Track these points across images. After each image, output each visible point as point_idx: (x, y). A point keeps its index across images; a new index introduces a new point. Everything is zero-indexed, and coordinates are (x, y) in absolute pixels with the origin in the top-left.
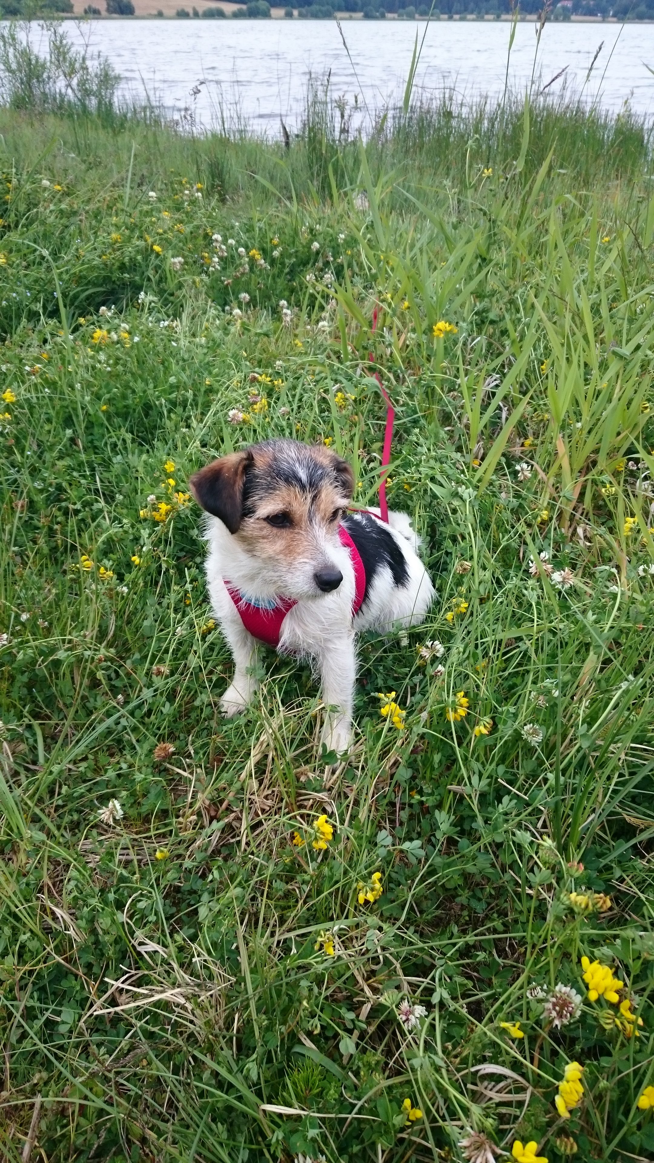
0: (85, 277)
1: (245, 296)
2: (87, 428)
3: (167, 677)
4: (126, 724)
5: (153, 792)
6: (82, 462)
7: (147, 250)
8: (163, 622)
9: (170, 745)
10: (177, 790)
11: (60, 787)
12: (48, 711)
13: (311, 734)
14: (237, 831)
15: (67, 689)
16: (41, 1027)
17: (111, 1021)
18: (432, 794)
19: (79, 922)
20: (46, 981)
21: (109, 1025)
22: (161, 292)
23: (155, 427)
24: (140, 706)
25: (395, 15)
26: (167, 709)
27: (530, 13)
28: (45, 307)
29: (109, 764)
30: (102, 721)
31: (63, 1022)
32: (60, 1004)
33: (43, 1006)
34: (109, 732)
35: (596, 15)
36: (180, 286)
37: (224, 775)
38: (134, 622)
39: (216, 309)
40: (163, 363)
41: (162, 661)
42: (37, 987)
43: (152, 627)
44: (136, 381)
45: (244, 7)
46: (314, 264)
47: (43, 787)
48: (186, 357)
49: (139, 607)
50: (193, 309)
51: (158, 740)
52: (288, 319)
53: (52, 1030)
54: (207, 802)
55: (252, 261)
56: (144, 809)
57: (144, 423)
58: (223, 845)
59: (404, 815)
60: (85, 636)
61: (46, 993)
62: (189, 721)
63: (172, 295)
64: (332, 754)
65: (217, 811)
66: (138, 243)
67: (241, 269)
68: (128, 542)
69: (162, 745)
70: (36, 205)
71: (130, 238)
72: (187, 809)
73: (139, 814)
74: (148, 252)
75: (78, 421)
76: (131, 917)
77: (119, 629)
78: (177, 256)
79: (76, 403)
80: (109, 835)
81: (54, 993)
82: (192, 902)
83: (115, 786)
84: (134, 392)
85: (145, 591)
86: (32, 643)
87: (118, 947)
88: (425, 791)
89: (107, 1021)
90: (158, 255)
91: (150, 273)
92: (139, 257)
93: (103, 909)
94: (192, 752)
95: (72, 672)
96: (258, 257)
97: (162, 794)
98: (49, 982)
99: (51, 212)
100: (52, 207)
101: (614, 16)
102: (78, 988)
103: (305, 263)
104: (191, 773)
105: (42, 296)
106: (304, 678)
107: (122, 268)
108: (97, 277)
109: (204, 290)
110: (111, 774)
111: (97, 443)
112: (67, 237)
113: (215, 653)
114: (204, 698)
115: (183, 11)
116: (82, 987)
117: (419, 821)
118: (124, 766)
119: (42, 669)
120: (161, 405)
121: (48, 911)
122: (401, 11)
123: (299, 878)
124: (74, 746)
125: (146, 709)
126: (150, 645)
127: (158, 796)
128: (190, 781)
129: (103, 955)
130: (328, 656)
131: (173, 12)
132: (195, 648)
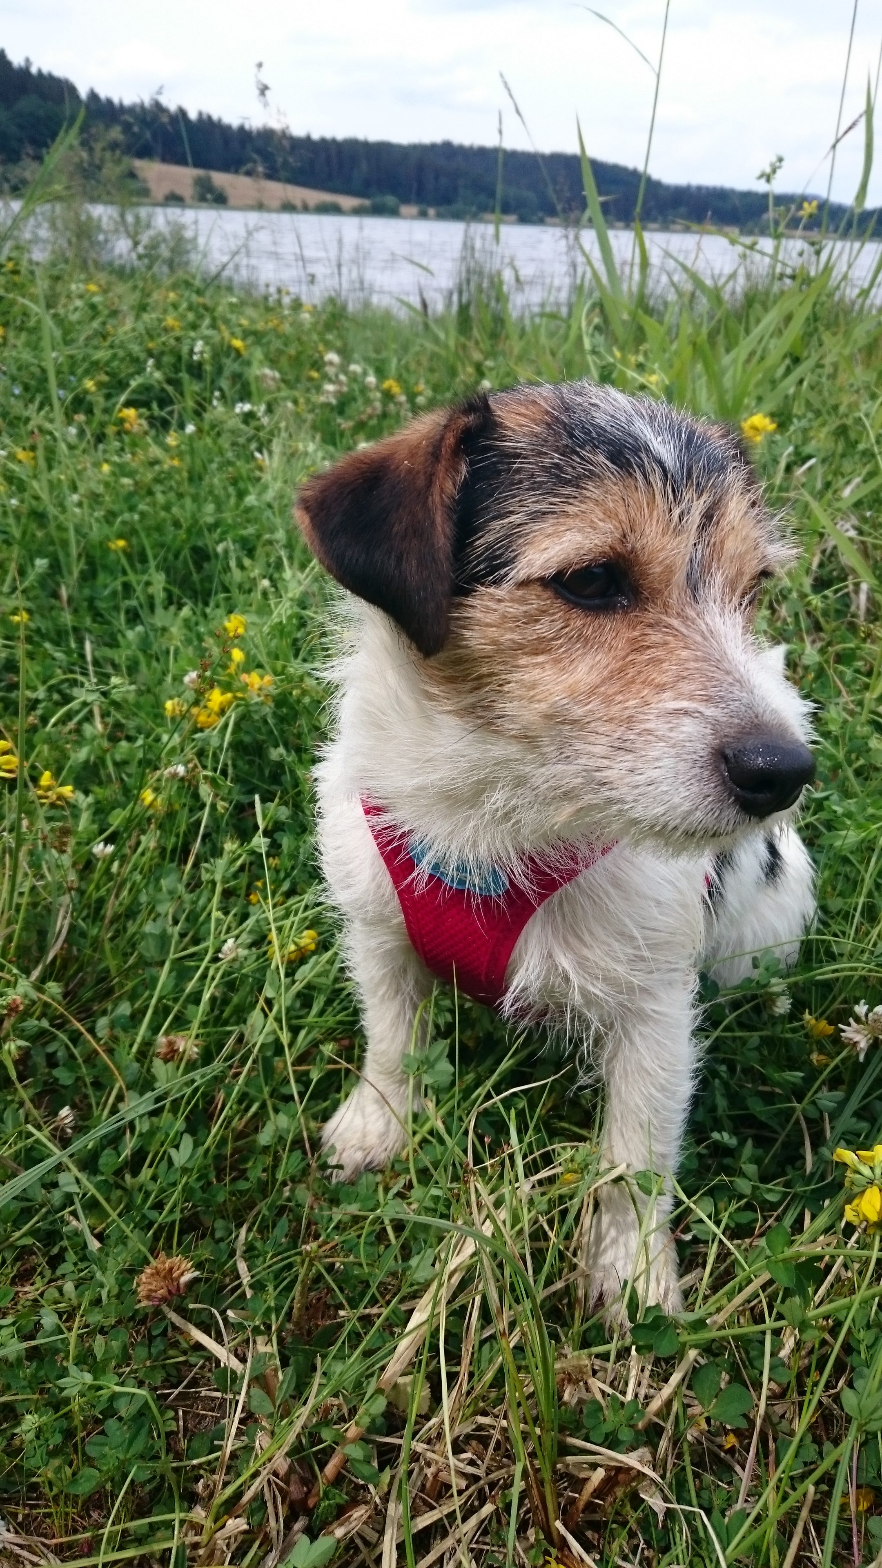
2: (82, 574)
3: (191, 1066)
4: (74, 1189)
6: (65, 628)
8: (194, 930)
9: (184, 1262)
10: (197, 1397)
24: (114, 1140)
26: (185, 1152)
41: (181, 1023)
43: (163, 941)
45: (367, 202)
51: (153, 1246)
55: (386, 393)
57: (190, 578)
62: (243, 1185)
66: (207, 333)
67: (368, 410)
74: (222, 349)
75: (69, 562)
78: (269, 367)
84: (177, 523)
90: (238, 355)
91: (224, 383)
96: (395, 391)
104: (240, 1353)
109: (310, 418)
113: (315, 1010)
114: (282, 1125)
115: (289, 203)
125: (129, 1145)
126: (157, 984)
128: (237, 1377)
131: (276, 204)
132: (268, 992)
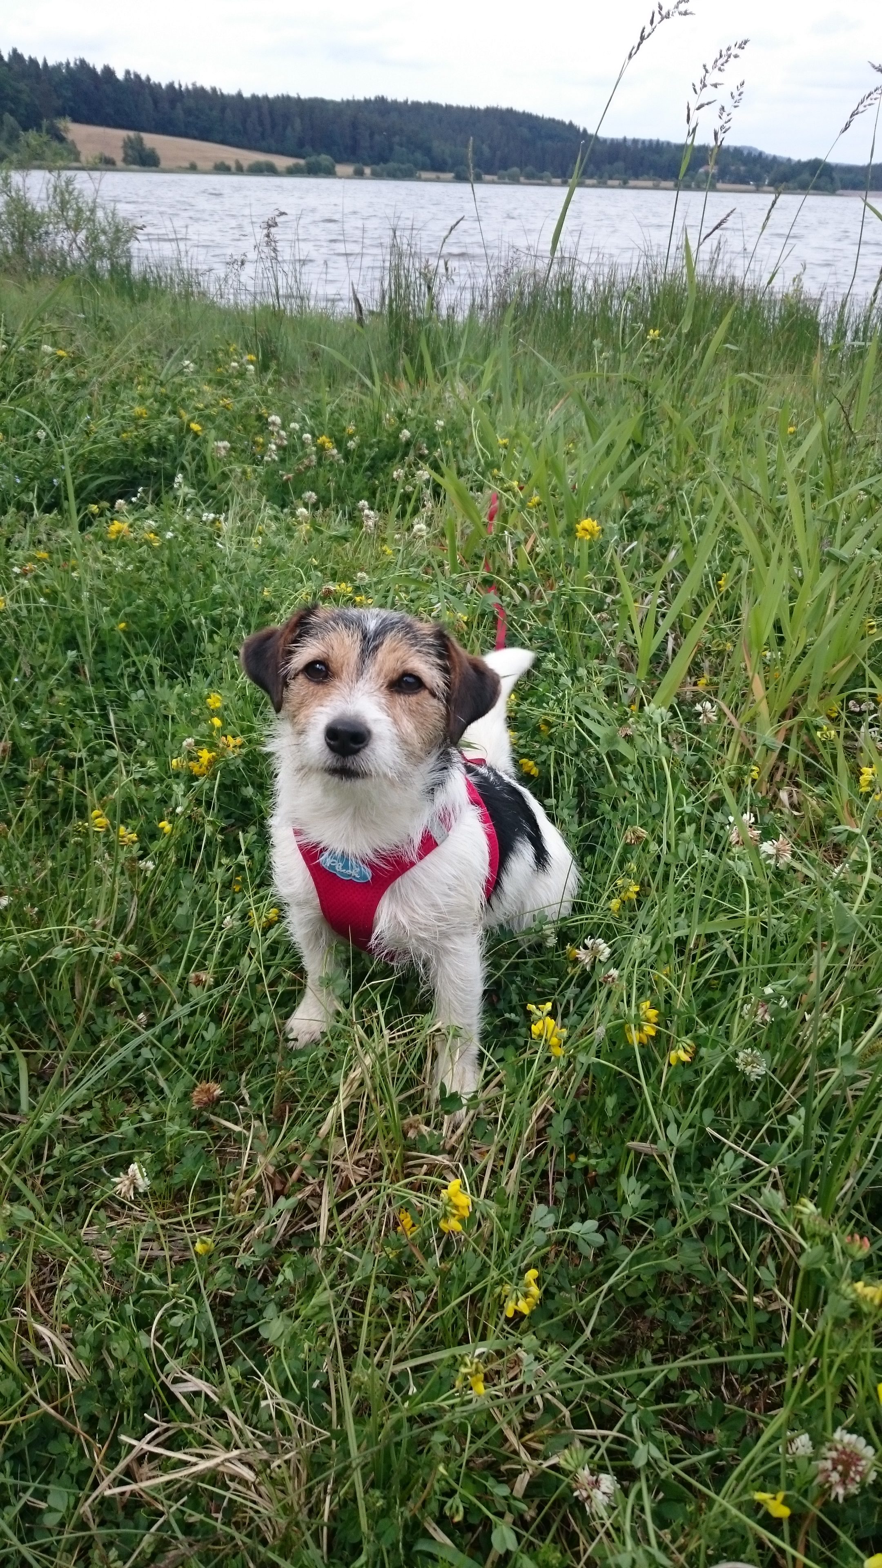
0: (97, 462)
1: (311, 496)
2: (95, 653)
3: (210, 988)
4: (150, 1056)
5: (190, 1155)
6: (90, 698)
7: (181, 430)
8: (206, 912)
9: (216, 1086)
10: (225, 1153)
11: (51, 1148)
12: (35, 1037)
13: (419, 1071)
14: (315, 1214)
15: (65, 1003)
16: (15, 1519)
17: (125, 1507)
18: (604, 1155)
19: (80, 1348)
20: (24, 1444)
21: (121, 1514)
22: (198, 484)
23: (191, 656)
24: (169, 1030)
25: (495, 178)
26: (212, 1033)
27: (665, 179)
28: (40, 500)
29: (123, 1115)
30: (114, 1050)
31: (50, 1509)
32: (45, 1481)
33: (19, 1482)
34: (124, 1067)
35: (748, 183)
36: (225, 477)
37: (296, 1129)
38: (161, 914)
39: (272, 508)
40: (203, 569)
41: (201, 967)
42: (10, 1454)
43: (188, 918)
44: (165, 592)
45: (302, 162)
46: (403, 458)
47: (26, 1145)
48: (232, 566)
49: (168, 893)
50: (242, 508)
51: (198, 1078)
52: (371, 523)
53: (32, 1522)
54: (271, 1169)
55: (321, 449)
56: (179, 1178)
57: (174, 648)
58: (294, 1234)
59: (561, 1188)
60: (94, 925)
61: (24, 1463)
62: (242, 1053)
63: (214, 488)
64: (455, 1098)
65: (284, 1183)
66: (170, 419)
67: (306, 462)
68: (152, 804)
69: (201, 1086)
70: (31, 374)
71: (160, 413)
72: (240, 1181)
73: (169, 1188)
74: (183, 431)
75: (86, 644)
76: (160, 1339)
77: (140, 921)
78: (222, 440)
79: (83, 618)
80: (123, 1220)
81: (35, 1464)
82: (250, 1319)
83: (133, 1147)
84: (162, 606)
85: (177, 872)
86: (17, 936)
87: (138, 1388)
88: (593, 1151)
89: (119, 1506)
90: (196, 435)
91: (185, 459)
92: (171, 437)
93: (117, 1329)
94: (247, 1097)
95: (72, 981)
96: (328, 445)
97: (204, 1156)
98: (29, 1446)
99: (52, 382)
100: (53, 376)
101: (770, 185)
102: (74, 1454)
103: (390, 457)
104: (248, 1128)
105: (36, 484)
106: (408, 994)
107: (148, 450)
108: (113, 461)
109: (257, 483)
110: (127, 1128)
111: (108, 673)
112: (72, 414)
113: (279, 956)
114: (263, 1020)
115: (223, 164)
116: (82, 1454)
117: (583, 1198)
118: (147, 1117)
119: (28, 973)
120: (199, 625)
121: (31, 1334)
122: (501, 172)
123: (411, 1281)
124: (72, 1088)
125: (179, 1034)
126: (186, 942)
127: (197, 1160)
128: (246, 1139)
129: (114, 1401)
130: (445, 960)
131: (210, 165)
132: (252, 945)
